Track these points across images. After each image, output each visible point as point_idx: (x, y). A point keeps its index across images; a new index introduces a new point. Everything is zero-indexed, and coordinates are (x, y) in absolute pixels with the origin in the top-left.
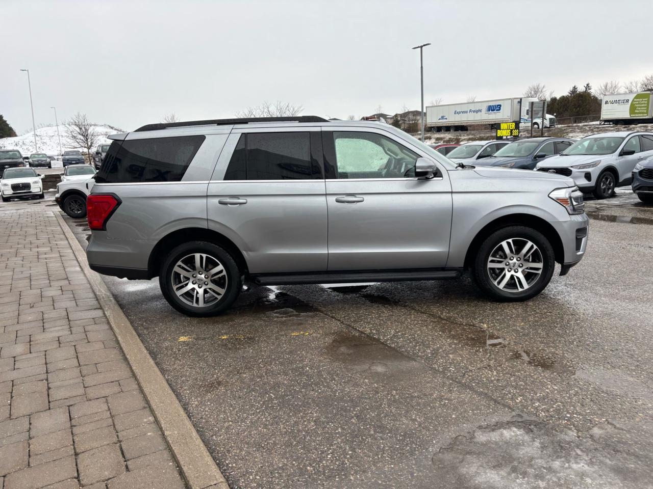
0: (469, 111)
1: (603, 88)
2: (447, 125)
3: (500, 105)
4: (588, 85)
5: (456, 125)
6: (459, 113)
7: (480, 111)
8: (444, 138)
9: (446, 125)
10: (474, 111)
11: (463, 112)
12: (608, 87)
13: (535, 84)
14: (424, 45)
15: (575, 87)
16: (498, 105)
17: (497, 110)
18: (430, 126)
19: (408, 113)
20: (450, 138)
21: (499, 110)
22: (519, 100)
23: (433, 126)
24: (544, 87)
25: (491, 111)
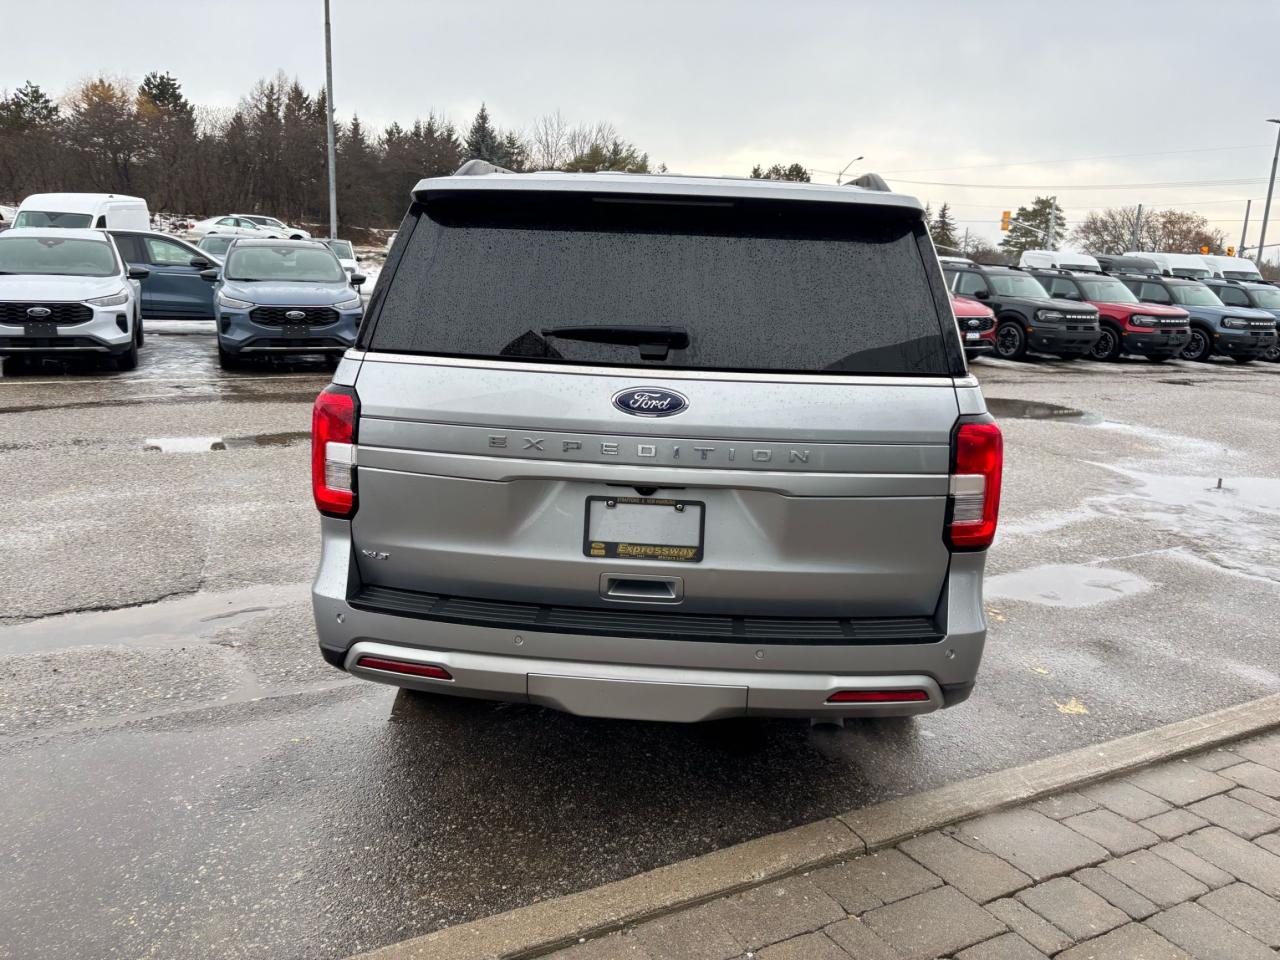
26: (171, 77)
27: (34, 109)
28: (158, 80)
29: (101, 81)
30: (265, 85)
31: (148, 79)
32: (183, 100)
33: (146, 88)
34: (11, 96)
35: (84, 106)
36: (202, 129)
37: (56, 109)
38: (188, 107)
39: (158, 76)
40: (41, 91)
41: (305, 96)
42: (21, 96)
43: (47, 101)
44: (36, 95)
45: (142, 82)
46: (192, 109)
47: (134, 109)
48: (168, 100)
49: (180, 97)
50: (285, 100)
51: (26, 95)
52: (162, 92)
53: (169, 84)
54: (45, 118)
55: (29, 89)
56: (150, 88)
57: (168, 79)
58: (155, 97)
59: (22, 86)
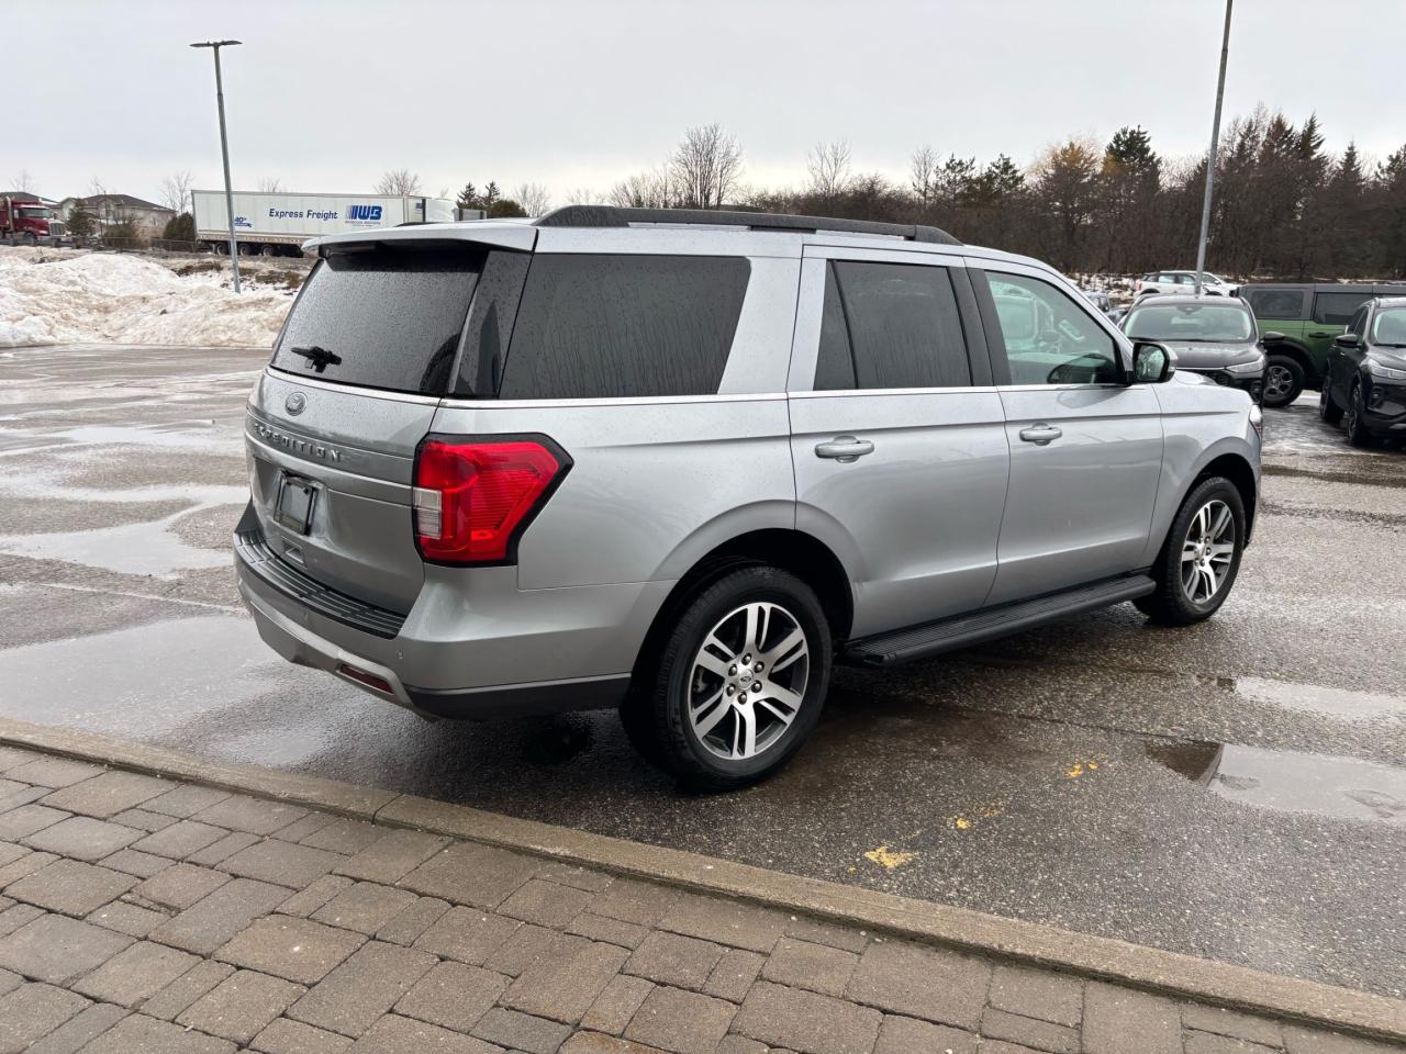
0: (305, 214)
1: (520, 194)
2: (253, 240)
3: (380, 209)
4: (492, 185)
5: (276, 241)
6: (282, 214)
7: (334, 215)
8: (257, 271)
9: (249, 240)
10: (319, 215)
11: (291, 214)
12: (528, 195)
13: (396, 168)
14: (224, 43)
15: (469, 187)
16: (374, 208)
17: (372, 218)
18: (205, 238)
19: (106, 197)
20: (271, 272)
21: (378, 218)
22: (421, 202)
23: (214, 238)
24: (416, 178)
25: (358, 219)
26: (1142, 130)
27: (1003, 179)
28: (1128, 135)
29: (1072, 145)
30: (1241, 124)
31: (1118, 136)
32: (1150, 153)
33: (1114, 145)
34: (985, 171)
35: (1051, 171)
36: (1166, 181)
37: (1021, 178)
38: (1155, 160)
39: (1129, 131)
40: (1011, 163)
41: (1288, 128)
42: (994, 169)
43: (1015, 172)
44: (1007, 167)
45: (1110, 140)
46: (1159, 161)
47: (1099, 169)
48: (1134, 155)
49: (1148, 150)
50: (1263, 137)
51: (997, 168)
52: (1131, 149)
53: (1138, 138)
54: (1010, 187)
55: (1002, 162)
56: (1118, 146)
57: (1139, 133)
58: (1122, 154)
59: (995, 160)
